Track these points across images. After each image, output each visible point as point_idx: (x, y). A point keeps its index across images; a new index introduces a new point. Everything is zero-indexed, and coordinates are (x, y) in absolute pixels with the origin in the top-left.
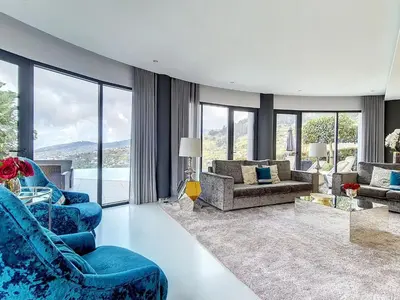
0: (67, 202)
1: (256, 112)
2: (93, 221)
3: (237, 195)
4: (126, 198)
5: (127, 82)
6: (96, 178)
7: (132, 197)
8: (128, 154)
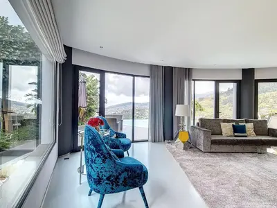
0: (117, 137)
1: (239, 82)
2: (127, 147)
3: (214, 142)
4: (147, 138)
5: (147, 73)
6: (131, 125)
7: (150, 138)
8: (147, 113)
